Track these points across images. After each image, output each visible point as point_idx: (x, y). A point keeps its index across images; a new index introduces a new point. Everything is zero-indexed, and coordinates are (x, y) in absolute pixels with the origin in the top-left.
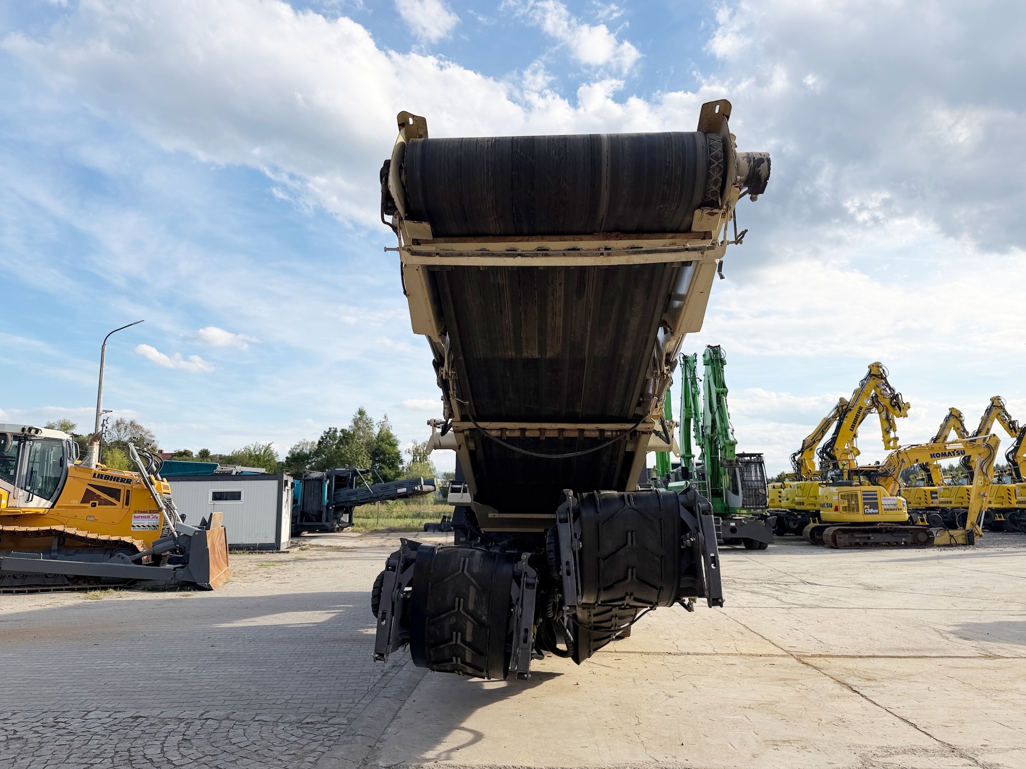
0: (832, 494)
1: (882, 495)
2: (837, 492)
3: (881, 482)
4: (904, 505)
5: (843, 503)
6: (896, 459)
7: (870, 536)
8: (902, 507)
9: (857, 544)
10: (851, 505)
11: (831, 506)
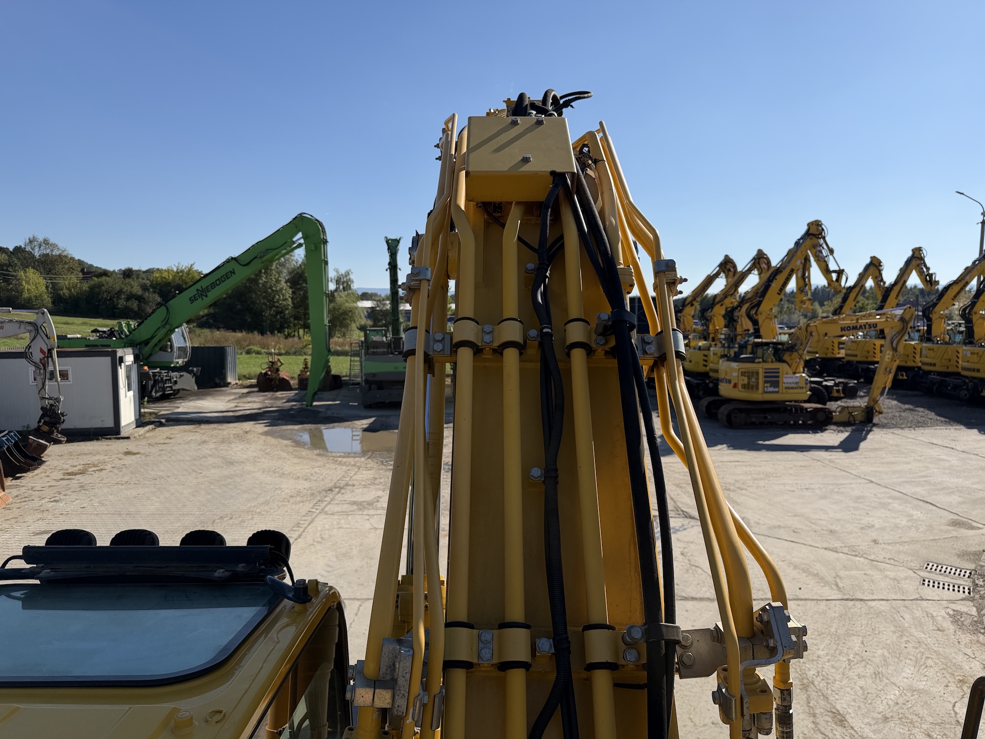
0: (733, 370)
1: (785, 373)
2: (738, 367)
3: (786, 357)
4: (806, 384)
5: (743, 380)
6: (804, 333)
7: (767, 415)
8: (804, 385)
9: (753, 424)
10: (751, 383)
11: (729, 382)
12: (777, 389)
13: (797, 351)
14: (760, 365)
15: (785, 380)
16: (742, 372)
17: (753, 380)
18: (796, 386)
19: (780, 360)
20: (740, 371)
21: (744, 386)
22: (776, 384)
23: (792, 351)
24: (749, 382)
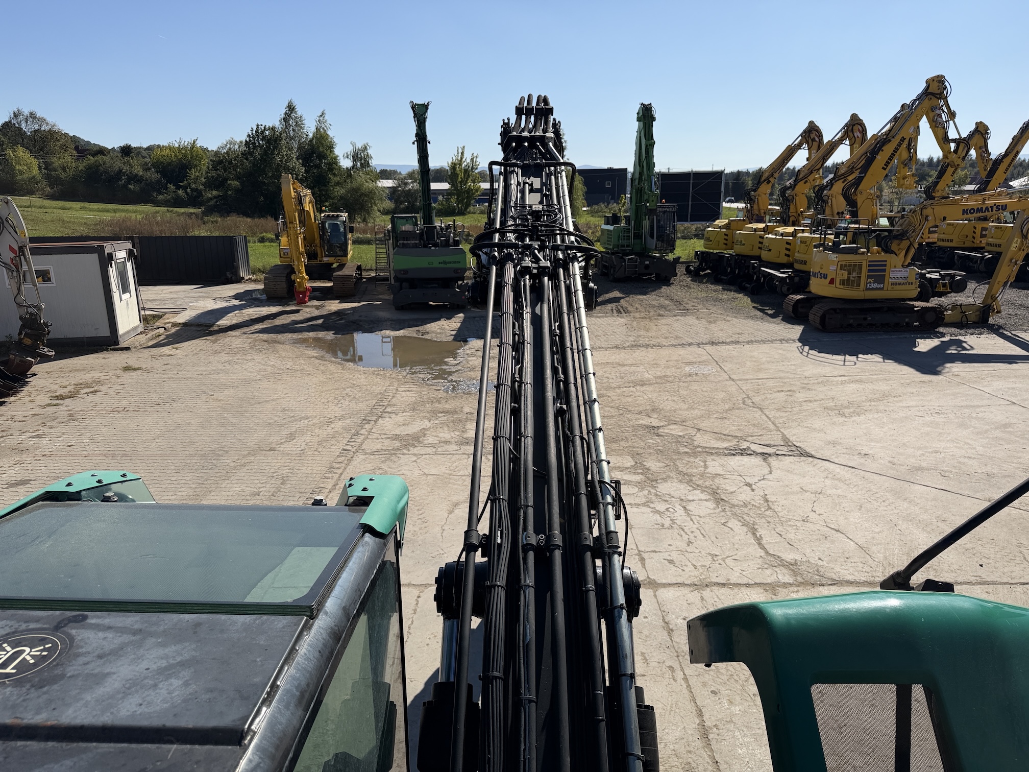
0: (831, 261)
1: (892, 266)
2: (837, 260)
5: (842, 275)
6: (919, 216)
7: (867, 316)
8: (914, 279)
9: (850, 325)
10: (851, 278)
11: (825, 277)
12: (882, 286)
13: (908, 239)
14: (864, 257)
15: (892, 275)
17: (854, 274)
18: (905, 281)
20: (840, 263)
21: (843, 282)
22: (880, 279)
23: (902, 240)
24: (849, 277)
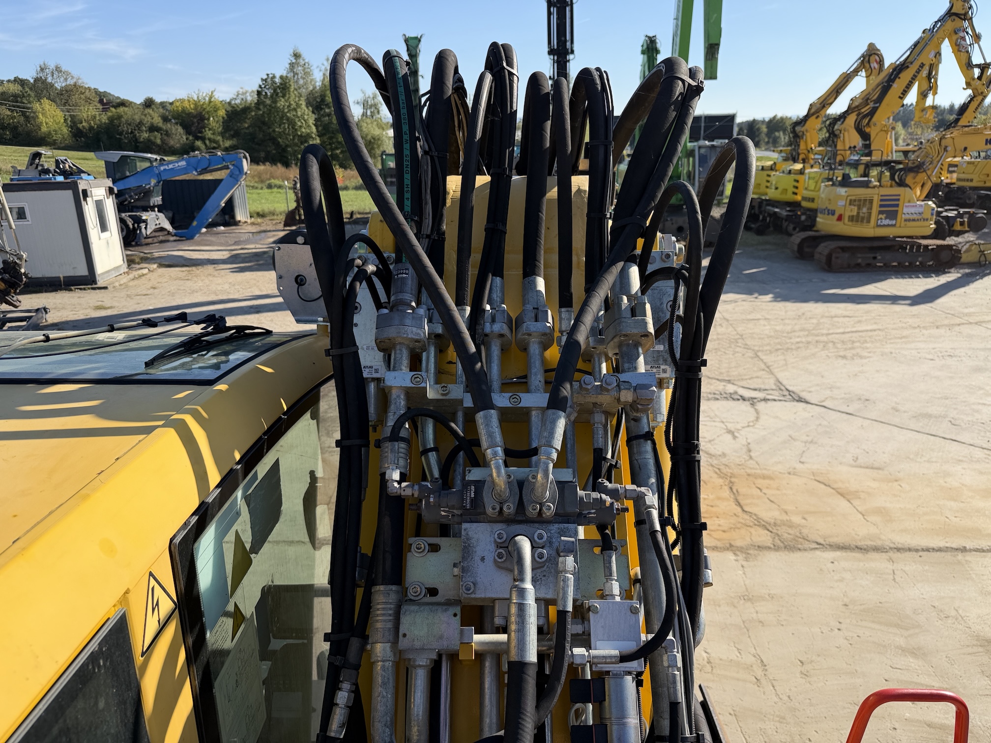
0: (840, 197)
1: (907, 200)
2: (847, 194)
3: (909, 180)
4: (932, 214)
5: (851, 210)
6: (937, 147)
7: (877, 255)
8: (929, 216)
9: (858, 265)
10: (861, 214)
11: (833, 213)
12: (894, 222)
13: (925, 171)
14: (876, 190)
15: (905, 210)
16: (851, 200)
17: (865, 210)
18: (919, 217)
19: (902, 184)
20: (849, 198)
21: (852, 219)
22: (893, 215)
23: (918, 172)
